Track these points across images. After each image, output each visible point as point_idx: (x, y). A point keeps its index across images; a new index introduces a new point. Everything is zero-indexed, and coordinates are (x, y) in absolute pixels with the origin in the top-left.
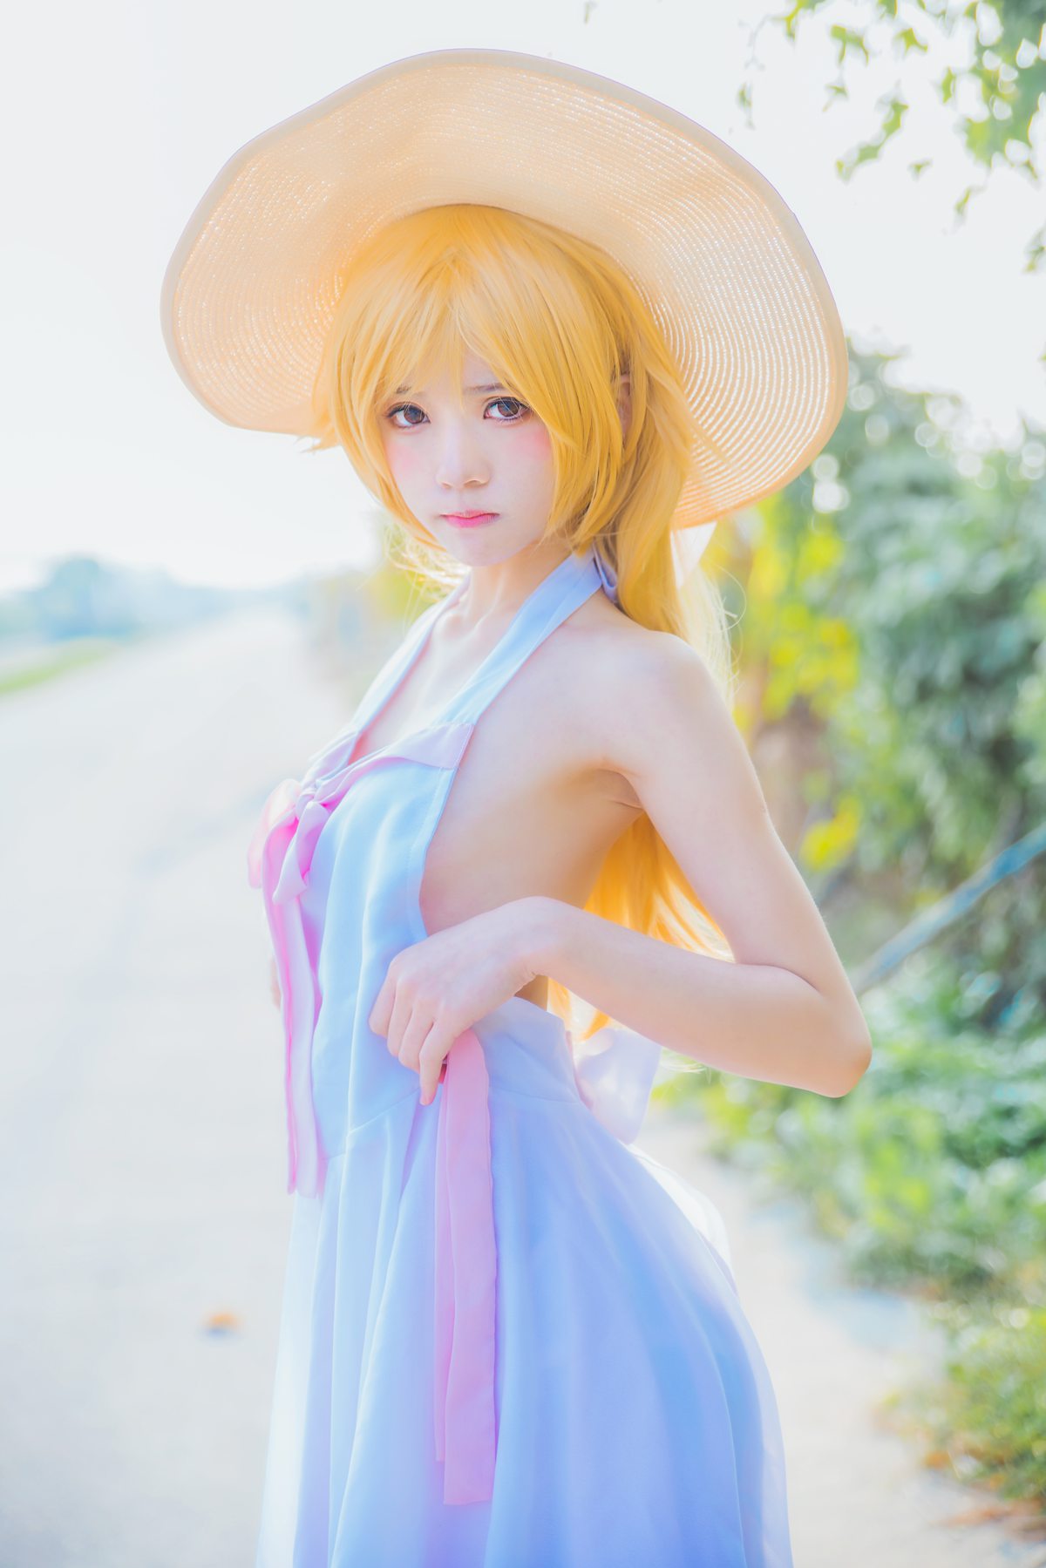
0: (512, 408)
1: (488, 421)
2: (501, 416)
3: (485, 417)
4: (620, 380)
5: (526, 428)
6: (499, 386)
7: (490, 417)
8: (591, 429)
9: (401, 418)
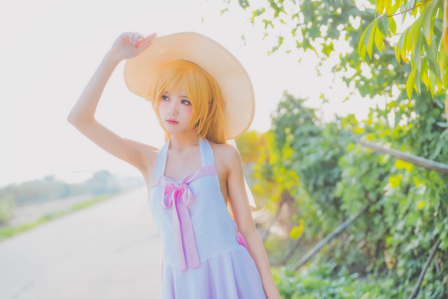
3: (181, 103)
4: (210, 104)
5: (189, 107)
6: (186, 97)
8: (200, 112)
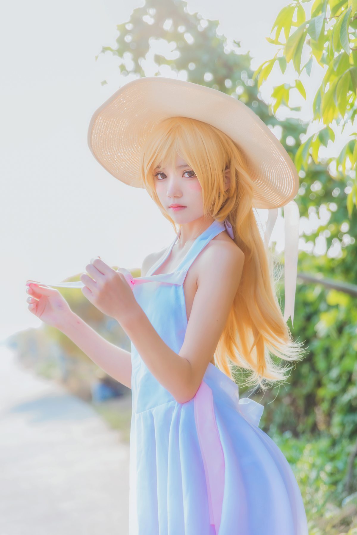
0: (191, 174)
1: (183, 178)
2: (188, 177)
3: (183, 177)
6: (187, 166)
7: (185, 177)
9: (159, 177)
